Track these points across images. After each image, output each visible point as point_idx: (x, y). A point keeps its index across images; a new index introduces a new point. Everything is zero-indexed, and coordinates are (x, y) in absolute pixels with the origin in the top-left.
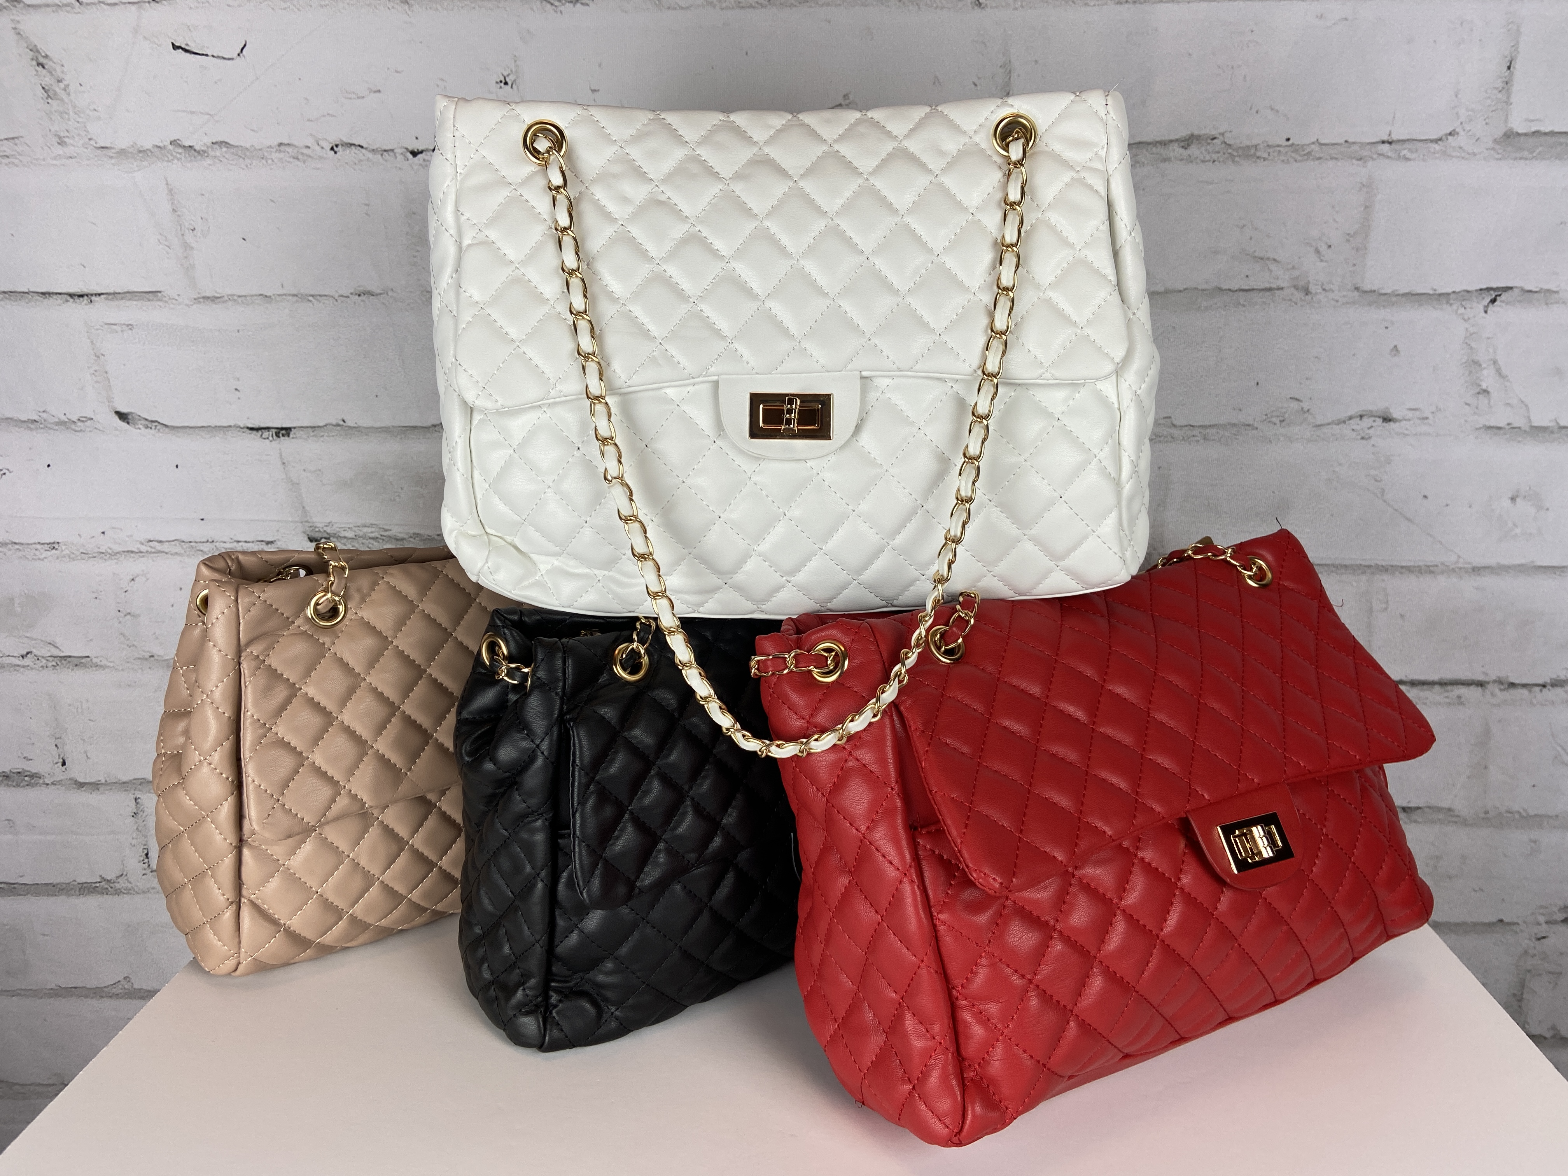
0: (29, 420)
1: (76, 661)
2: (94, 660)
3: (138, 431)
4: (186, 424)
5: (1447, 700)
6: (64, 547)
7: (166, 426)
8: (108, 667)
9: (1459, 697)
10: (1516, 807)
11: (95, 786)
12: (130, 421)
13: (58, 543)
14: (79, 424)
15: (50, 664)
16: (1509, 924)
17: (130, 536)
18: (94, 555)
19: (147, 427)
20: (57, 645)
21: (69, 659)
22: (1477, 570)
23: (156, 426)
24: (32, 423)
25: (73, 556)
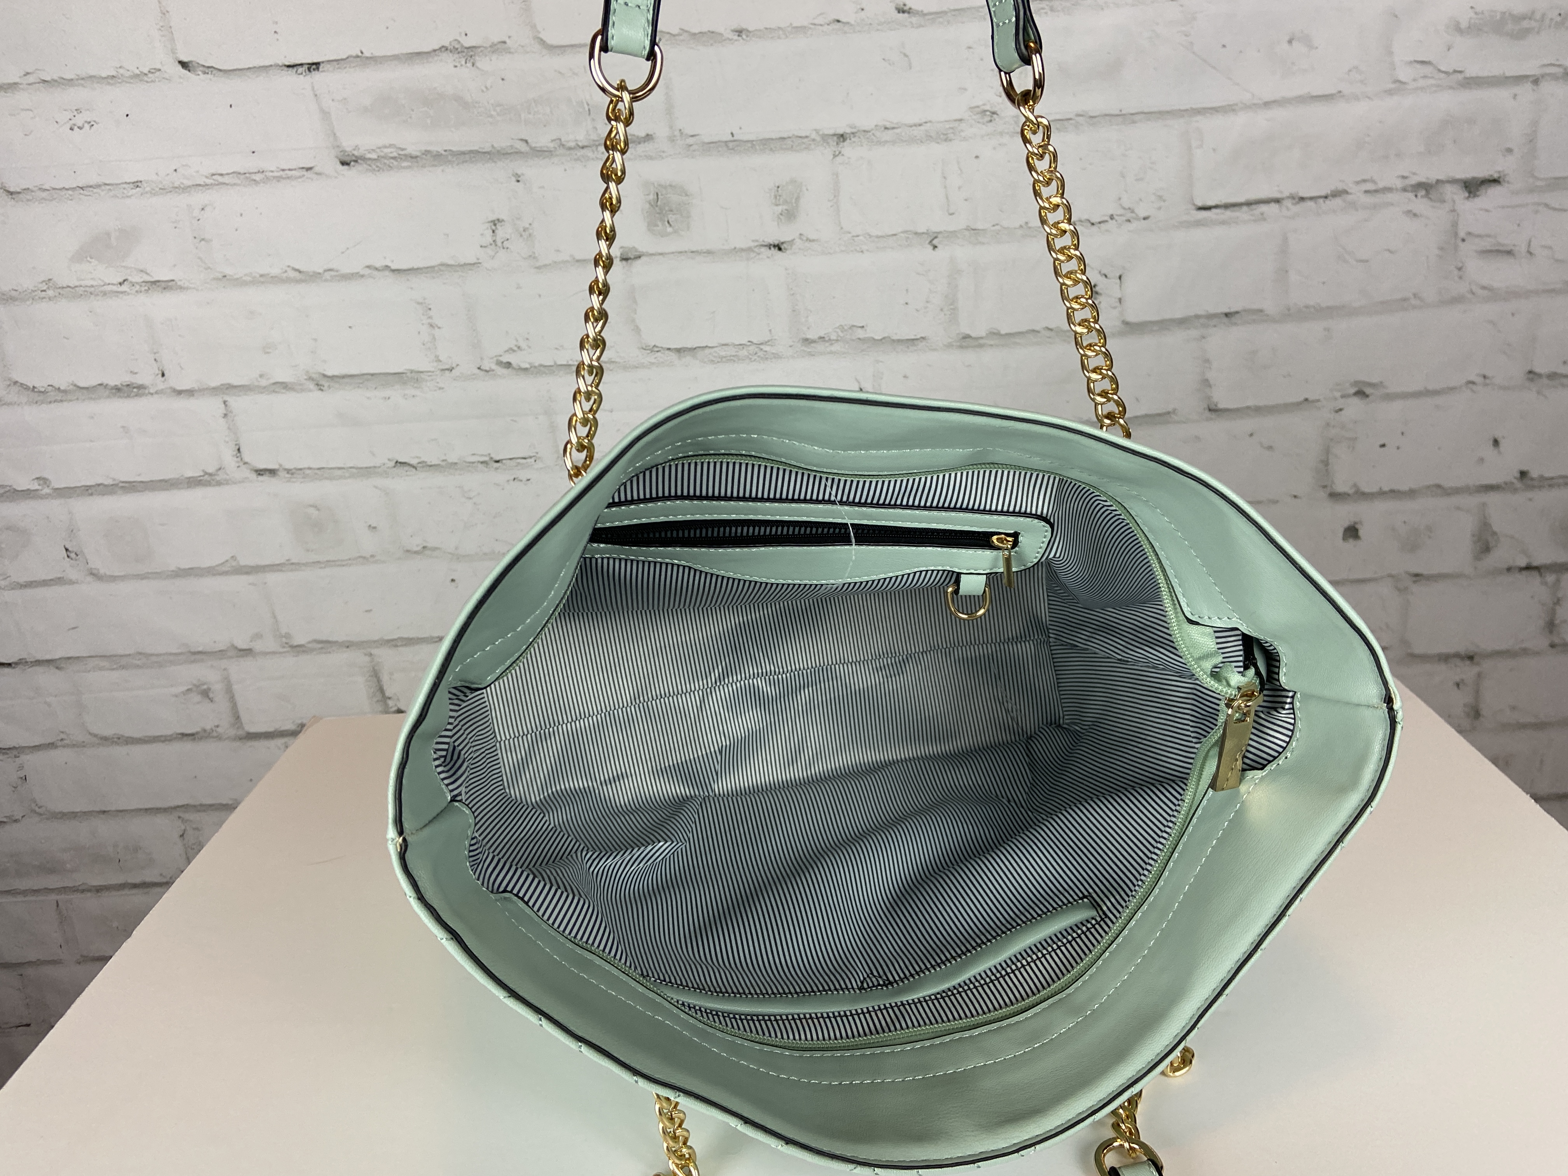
0: (108, 76)
1: (163, 285)
2: (179, 283)
3: (198, 77)
4: (235, 68)
5: (1254, 218)
6: (145, 185)
7: (220, 70)
8: (190, 288)
9: (1262, 214)
10: (1312, 303)
11: (190, 393)
12: (191, 69)
13: (141, 182)
14: (150, 75)
15: (143, 289)
16: (1313, 401)
17: (198, 172)
18: (172, 189)
19: (205, 73)
20: (148, 272)
21: (158, 284)
22: (1267, 104)
23: (212, 71)
24: (112, 79)
25: (153, 192)
